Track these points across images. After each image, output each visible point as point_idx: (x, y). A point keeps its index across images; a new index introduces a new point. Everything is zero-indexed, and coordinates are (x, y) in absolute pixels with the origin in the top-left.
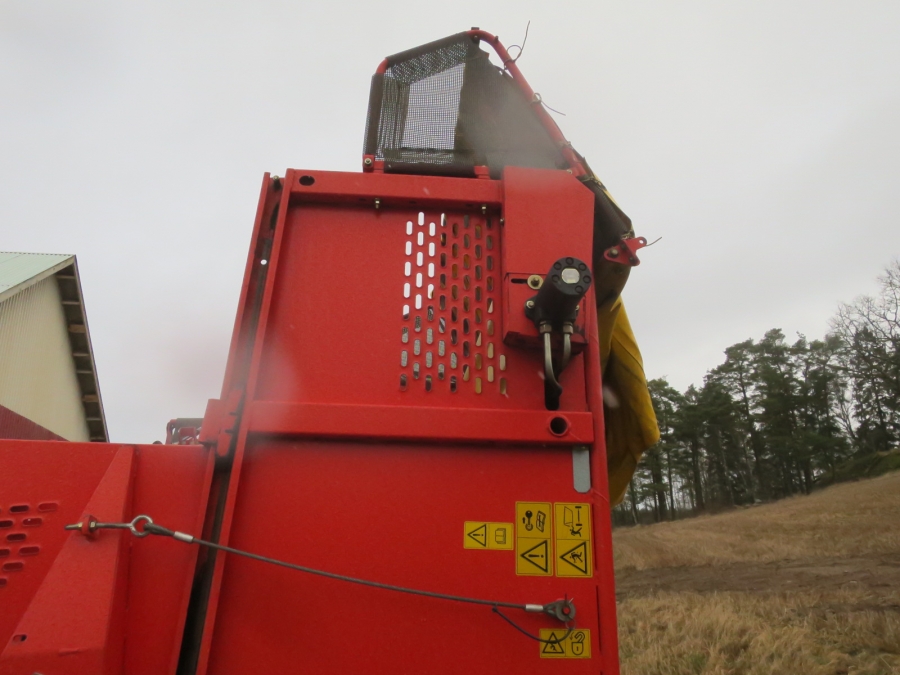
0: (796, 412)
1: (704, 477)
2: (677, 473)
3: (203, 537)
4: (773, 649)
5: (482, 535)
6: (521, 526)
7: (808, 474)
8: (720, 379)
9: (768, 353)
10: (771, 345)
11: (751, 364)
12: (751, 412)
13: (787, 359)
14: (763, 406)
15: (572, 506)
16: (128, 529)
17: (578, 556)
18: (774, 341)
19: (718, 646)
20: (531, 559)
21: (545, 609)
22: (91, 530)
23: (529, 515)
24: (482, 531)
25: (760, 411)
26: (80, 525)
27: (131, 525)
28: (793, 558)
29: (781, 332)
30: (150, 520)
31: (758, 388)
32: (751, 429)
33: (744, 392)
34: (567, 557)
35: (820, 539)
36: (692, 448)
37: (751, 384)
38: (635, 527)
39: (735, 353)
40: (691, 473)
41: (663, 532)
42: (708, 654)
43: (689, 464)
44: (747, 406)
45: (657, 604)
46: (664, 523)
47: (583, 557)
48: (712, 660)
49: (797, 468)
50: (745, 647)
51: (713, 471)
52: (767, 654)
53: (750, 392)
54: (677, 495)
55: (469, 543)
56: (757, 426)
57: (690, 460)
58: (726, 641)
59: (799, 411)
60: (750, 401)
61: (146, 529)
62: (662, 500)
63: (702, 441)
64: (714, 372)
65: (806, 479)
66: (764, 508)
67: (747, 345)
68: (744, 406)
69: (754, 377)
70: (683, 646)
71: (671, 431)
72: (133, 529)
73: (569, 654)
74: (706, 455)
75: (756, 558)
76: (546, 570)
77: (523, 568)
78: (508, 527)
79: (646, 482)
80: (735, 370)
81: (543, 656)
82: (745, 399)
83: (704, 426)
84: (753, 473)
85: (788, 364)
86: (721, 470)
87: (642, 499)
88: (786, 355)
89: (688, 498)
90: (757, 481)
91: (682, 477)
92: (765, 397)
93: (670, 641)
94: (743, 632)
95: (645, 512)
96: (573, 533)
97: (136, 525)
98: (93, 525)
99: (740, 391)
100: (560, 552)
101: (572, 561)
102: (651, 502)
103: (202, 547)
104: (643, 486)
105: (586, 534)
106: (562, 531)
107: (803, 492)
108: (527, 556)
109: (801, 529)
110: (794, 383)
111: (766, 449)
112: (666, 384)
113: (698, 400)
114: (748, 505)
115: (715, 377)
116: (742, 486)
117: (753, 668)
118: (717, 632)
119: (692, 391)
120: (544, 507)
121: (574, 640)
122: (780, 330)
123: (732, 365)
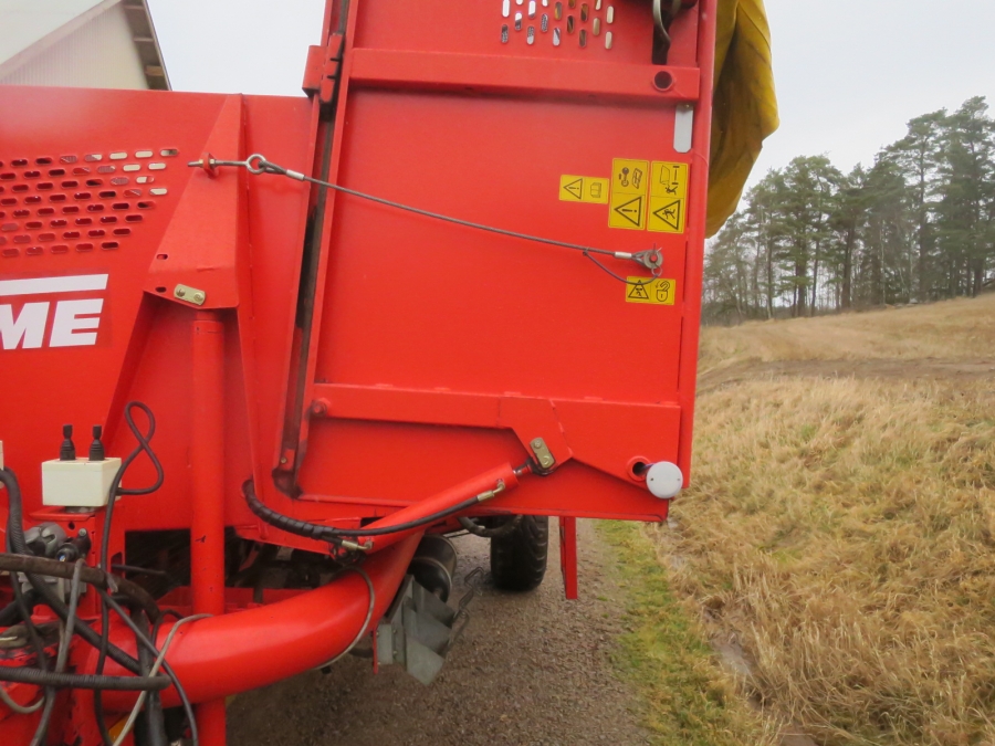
0: (981, 203)
1: (855, 271)
2: (824, 266)
3: (314, 176)
4: (888, 420)
5: (576, 189)
6: (617, 182)
7: (979, 275)
8: (895, 157)
9: (961, 127)
10: (968, 118)
11: (937, 141)
12: (925, 200)
13: (985, 136)
14: (942, 193)
15: (669, 165)
16: (244, 166)
17: (671, 213)
18: (973, 112)
19: (831, 419)
20: (624, 213)
21: (634, 256)
22: (211, 166)
23: (626, 171)
24: (578, 185)
25: (938, 198)
26: (201, 162)
27: (247, 163)
28: (937, 356)
29: (984, 101)
30: (264, 159)
31: (942, 170)
32: (921, 218)
33: (922, 175)
34: (660, 214)
35: (975, 341)
36: (847, 239)
37: (933, 166)
38: (767, 322)
39: (920, 126)
40: (841, 266)
41: (799, 328)
42: (820, 425)
43: (839, 256)
44: (922, 192)
45: (775, 385)
46: (801, 319)
47: (675, 215)
48: (822, 430)
49: (968, 269)
50: (860, 419)
51: (867, 267)
52: (881, 424)
53: (930, 175)
54: (821, 291)
55: (565, 196)
56: (930, 217)
57: (843, 252)
58: (841, 414)
59: (986, 201)
60: (928, 186)
61: (261, 166)
62: (803, 294)
63: (860, 231)
64: (890, 149)
65: (975, 281)
66: (918, 308)
67: (937, 117)
68: (918, 192)
69: (938, 157)
70: (797, 418)
71: (825, 217)
72: (249, 166)
73: (653, 300)
74: (862, 248)
75: (895, 356)
76: (638, 225)
77: (616, 221)
78: (604, 182)
79: (789, 273)
80: (915, 147)
81: (628, 300)
82: (922, 184)
83: (866, 214)
84: (914, 271)
85: (984, 143)
86: (877, 265)
87: (780, 292)
88: (984, 131)
89: (832, 295)
90: (917, 280)
91: (829, 271)
92: (948, 182)
93: (783, 415)
94: (860, 407)
95: (782, 309)
96: (669, 191)
97: (251, 163)
98: (212, 161)
99: (918, 173)
100: (653, 208)
101: (664, 217)
102: (790, 296)
103: (313, 184)
104: (782, 278)
105: (682, 192)
106: (658, 189)
107: (968, 294)
108: (620, 210)
109: (954, 330)
110: (987, 167)
111: (935, 245)
112: (828, 162)
113: (865, 183)
114: (900, 305)
115: (890, 155)
116: (899, 285)
117: (863, 437)
118: (833, 407)
119: (858, 172)
120: (642, 165)
121: (659, 288)
122: (983, 98)
123: (913, 140)
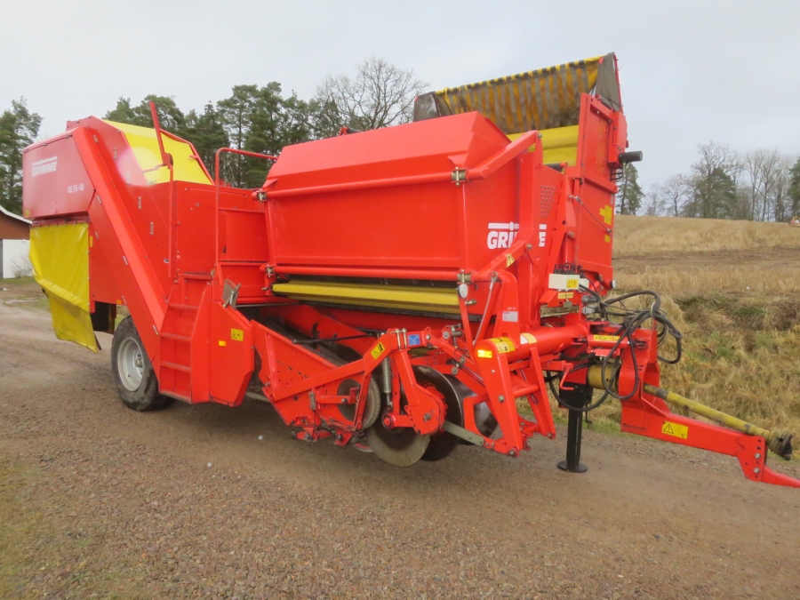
9: (265, 100)
10: (269, 94)
11: (251, 106)
13: (279, 109)
18: (273, 91)
31: (253, 127)
33: (240, 128)
37: (247, 123)
39: (241, 92)
44: (239, 140)
53: (245, 129)
60: (244, 137)
67: (252, 90)
69: (251, 118)
80: (236, 107)
82: (240, 134)
85: (279, 114)
88: (279, 106)
99: (237, 126)
113: (197, 125)
119: (192, 116)
122: (279, 84)
123: (236, 102)
